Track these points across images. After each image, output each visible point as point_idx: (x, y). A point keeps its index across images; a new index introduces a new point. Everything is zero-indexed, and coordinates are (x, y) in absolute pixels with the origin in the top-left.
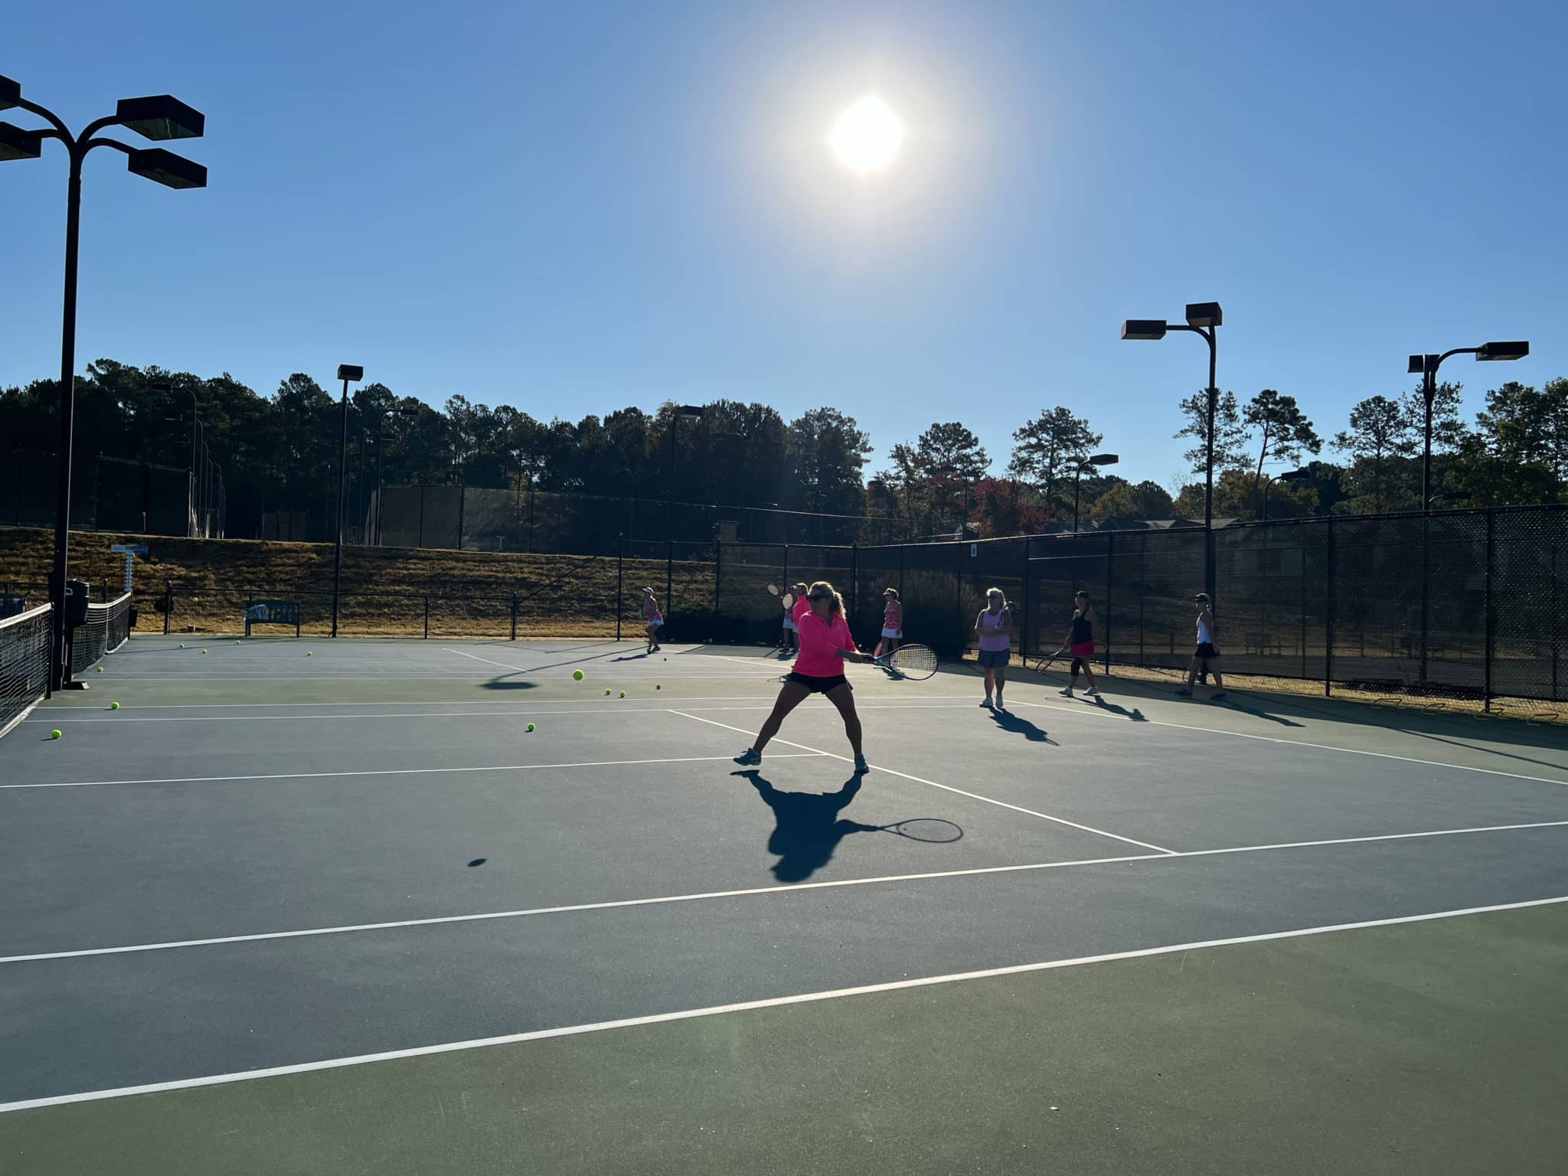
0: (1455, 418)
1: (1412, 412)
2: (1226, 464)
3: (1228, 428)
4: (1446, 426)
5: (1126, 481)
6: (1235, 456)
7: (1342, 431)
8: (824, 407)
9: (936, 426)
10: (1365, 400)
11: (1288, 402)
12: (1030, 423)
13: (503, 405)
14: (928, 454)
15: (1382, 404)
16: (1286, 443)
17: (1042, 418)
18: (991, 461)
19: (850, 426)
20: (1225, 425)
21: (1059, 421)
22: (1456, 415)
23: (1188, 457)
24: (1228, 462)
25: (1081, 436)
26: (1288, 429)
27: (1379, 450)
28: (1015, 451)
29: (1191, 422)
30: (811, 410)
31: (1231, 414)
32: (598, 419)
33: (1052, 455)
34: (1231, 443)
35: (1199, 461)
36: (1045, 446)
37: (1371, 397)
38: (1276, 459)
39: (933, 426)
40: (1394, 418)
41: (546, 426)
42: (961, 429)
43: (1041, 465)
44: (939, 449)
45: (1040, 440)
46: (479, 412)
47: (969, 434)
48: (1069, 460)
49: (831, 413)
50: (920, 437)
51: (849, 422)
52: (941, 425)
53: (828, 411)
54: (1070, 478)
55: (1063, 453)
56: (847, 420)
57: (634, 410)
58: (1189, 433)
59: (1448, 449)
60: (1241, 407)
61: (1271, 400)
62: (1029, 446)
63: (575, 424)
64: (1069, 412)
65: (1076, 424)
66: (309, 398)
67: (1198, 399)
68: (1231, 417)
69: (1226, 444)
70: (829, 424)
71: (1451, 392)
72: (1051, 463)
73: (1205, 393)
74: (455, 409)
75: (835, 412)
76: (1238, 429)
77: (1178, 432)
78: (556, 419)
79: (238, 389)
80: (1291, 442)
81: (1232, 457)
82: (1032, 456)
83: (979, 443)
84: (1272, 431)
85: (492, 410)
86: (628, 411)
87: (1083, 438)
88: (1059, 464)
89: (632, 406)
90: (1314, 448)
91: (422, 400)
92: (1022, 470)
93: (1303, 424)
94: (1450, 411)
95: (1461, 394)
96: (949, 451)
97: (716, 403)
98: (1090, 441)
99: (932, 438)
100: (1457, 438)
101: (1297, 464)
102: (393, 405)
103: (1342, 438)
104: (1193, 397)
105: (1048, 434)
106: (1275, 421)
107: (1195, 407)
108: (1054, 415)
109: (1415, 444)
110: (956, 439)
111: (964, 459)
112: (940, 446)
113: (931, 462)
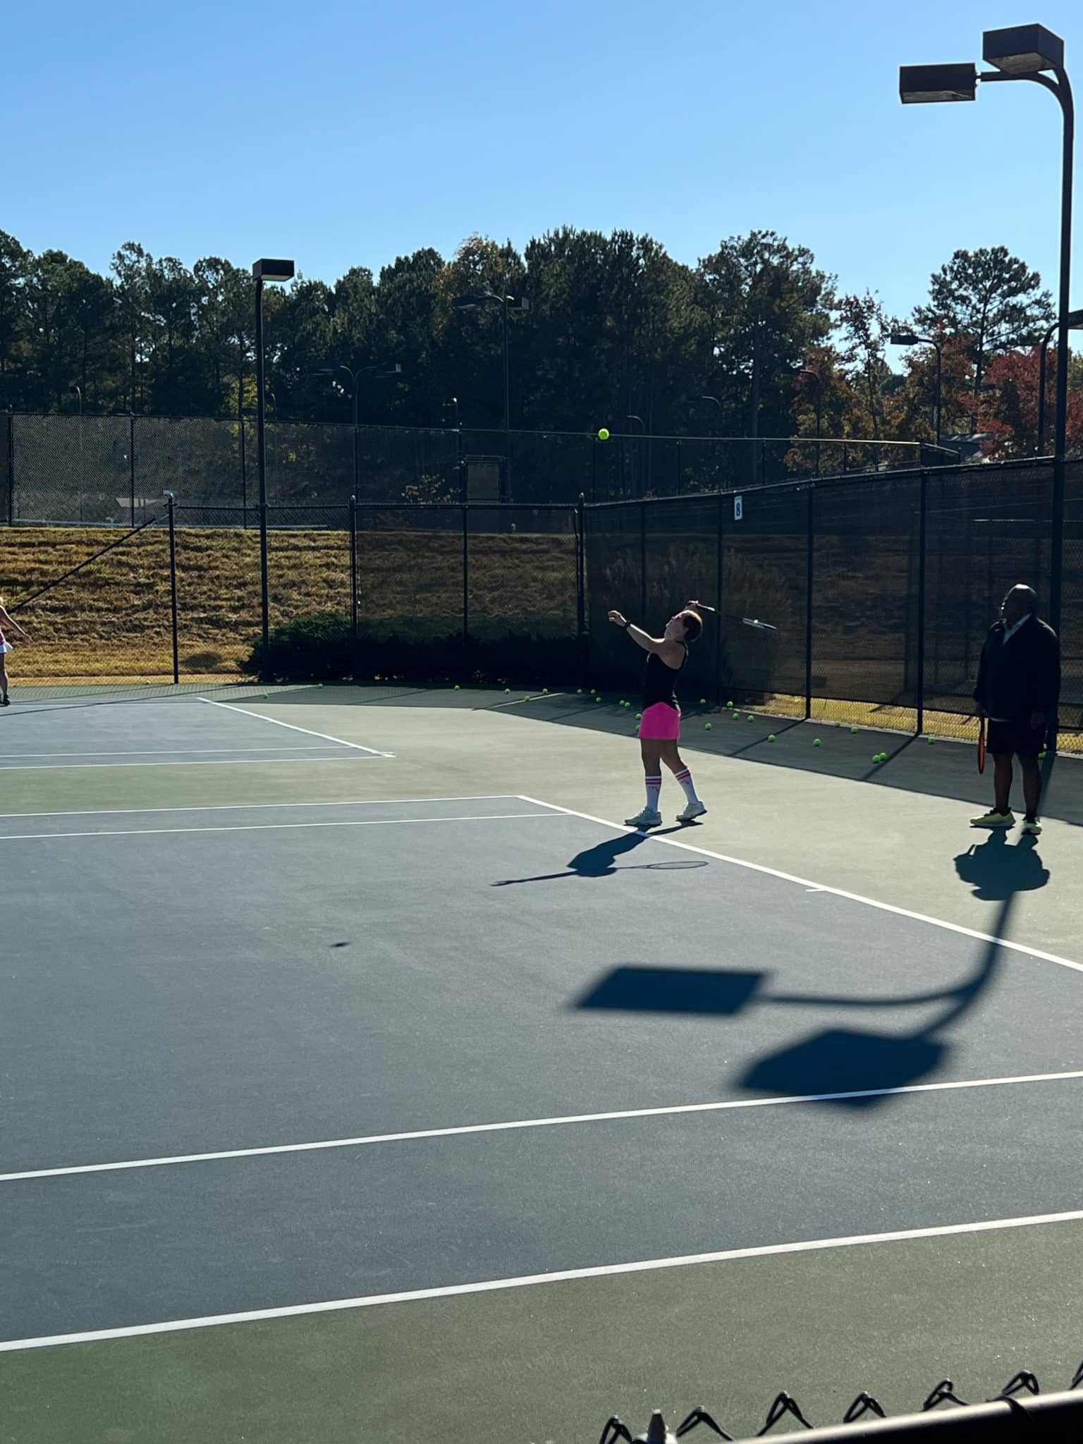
8: (756, 231)
9: (961, 255)
14: (947, 307)
19: (803, 264)
30: (732, 238)
39: (957, 255)
41: (282, 289)
42: (1007, 259)
44: (969, 298)
46: (166, 272)
47: (1023, 267)
49: (768, 240)
50: (933, 276)
51: (802, 256)
52: (971, 254)
53: (764, 237)
56: (796, 252)
63: (331, 285)
70: (765, 262)
74: (130, 268)
75: (774, 240)
91: (72, 256)
96: (985, 300)
97: (552, 235)
99: (955, 278)
110: (999, 277)
111: (1014, 314)
112: (969, 293)
113: (954, 322)
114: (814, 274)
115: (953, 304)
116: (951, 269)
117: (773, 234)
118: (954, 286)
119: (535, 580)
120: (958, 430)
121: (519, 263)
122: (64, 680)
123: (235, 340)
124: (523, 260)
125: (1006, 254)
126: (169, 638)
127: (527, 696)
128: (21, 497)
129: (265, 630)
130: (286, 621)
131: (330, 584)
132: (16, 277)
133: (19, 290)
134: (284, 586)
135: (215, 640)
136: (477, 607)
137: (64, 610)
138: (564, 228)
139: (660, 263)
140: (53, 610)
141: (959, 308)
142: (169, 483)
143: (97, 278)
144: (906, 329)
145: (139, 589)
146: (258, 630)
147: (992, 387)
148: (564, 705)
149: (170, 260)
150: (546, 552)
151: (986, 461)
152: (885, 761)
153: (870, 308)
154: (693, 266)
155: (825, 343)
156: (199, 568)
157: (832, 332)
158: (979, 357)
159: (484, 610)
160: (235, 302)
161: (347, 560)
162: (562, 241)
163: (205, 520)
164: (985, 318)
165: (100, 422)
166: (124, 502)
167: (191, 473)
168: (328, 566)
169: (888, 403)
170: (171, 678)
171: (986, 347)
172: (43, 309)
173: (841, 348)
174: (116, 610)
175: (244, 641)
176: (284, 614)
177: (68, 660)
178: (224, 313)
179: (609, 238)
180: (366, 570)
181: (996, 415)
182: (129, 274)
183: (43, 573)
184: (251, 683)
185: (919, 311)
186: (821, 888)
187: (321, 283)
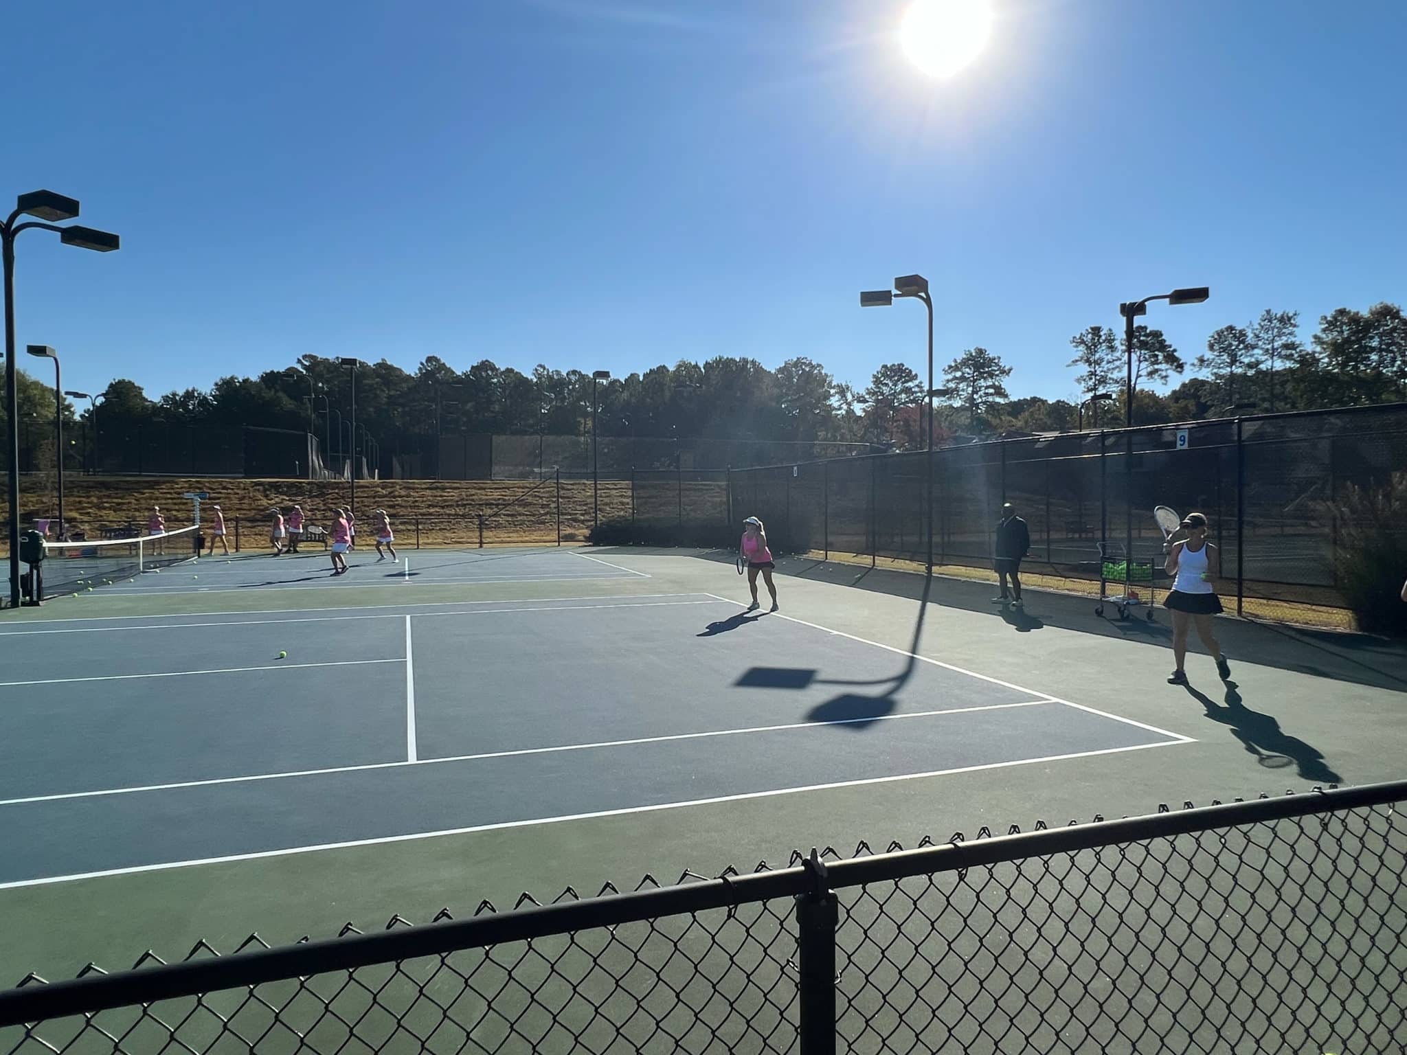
1: (1257, 336)
5: (1046, 401)
7: (1202, 355)
8: (799, 357)
10: (1219, 329)
11: (1157, 334)
12: (955, 361)
14: (880, 388)
15: (1233, 332)
16: (1156, 367)
17: (965, 356)
19: (819, 370)
20: (1107, 355)
21: (978, 358)
22: (1295, 337)
23: (1078, 381)
26: (1157, 356)
27: (1231, 368)
29: (1080, 354)
30: (789, 360)
31: (1111, 346)
33: (974, 384)
34: (1113, 369)
36: (968, 378)
37: (1224, 326)
39: (883, 367)
40: (1243, 342)
43: (965, 393)
45: (963, 373)
48: (987, 387)
49: (805, 361)
50: (873, 374)
51: (819, 367)
52: (889, 366)
53: (802, 359)
54: (988, 401)
55: (982, 383)
56: (816, 365)
58: (1079, 363)
59: (1289, 364)
61: (1142, 333)
62: (955, 378)
64: (986, 351)
65: (992, 360)
67: (1085, 336)
69: (1109, 369)
70: (803, 370)
71: (1289, 319)
72: (973, 391)
73: (1090, 331)
76: (1118, 357)
77: (1070, 362)
80: (1160, 365)
81: (1113, 380)
82: (958, 386)
84: (1144, 357)
87: (997, 370)
88: (979, 391)
90: (1179, 369)
92: (951, 397)
93: (1169, 351)
94: (1290, 334)
95: (1298, 320)
96: (896, 385)
98: (1003, 372)
99: (882, 376)
100: (1296, 355)
103: (1202, 360)
104: (1080, 335)
105: (970, 369)
106: (1146, 349)
107: (1083, 342)
108: (974, 354)
109: (1262, 362)
110: (901, 375)
111: (908, 391)
112: (888, 382)
113: (882, 394)
114: (823, 374)
115: (882, 386)
116: (881, 372)
117: (806, 358)
118: (882, 379)
119: (709, 501)
120: (885, 439)
121: (701, 371)
122: (512, 545)
123: (583, 403)
124: (703, 370)
125: (903, 366)
126: (556, 527)
127: (707, 551)
128: (495, 469)
129: (596, 523)
130: (604, 519)
131: (622, 503)
132: (493, 378)
133: (495, 384)
134: (604, 505)
135: (575, 527)
136: (684, 513)
137: (512, 515)
138: (720, 356)
139: (759, 370)
140: (508, 515)
141: (884, 388)
142: (556, 463)
143: (527, 378)
144: (863, 397)
145: (543, 506)
146: (592, 523)
147: (899, 421)
148: (723, 554)
149: (556, 371)
150: (712, 489)
151: (898, 451)
152: (860, 578)
153: (847, 388)
154: (773, 371)
155: (828, 403)
156: (568, 498)
157: (831, 398)
158: (894, 408)
159: (688, 514)
160: (583, 387)
161: (630, 493)
162: (719, 361)
163: (569, 478)
164: (895, 392)
165: (527, 437)
166: (536, 470)
167: (566, 458)
168: (621, 496)
169: (855, 428)
170: (557, 544)
171: (896, 404)
172: (504, 391)
173: (836, 405)
174: (534, 515)
175: (587, 528)
176: (603, 516)
177: (514, 537)
178: (578, 392)
179: (738, 360)
180: (638, 498)
181: (901, 432)
182: (540, 377)
183: (504, 500)
184: (589, 546)
185: (868, 389)
186: (836, 633)
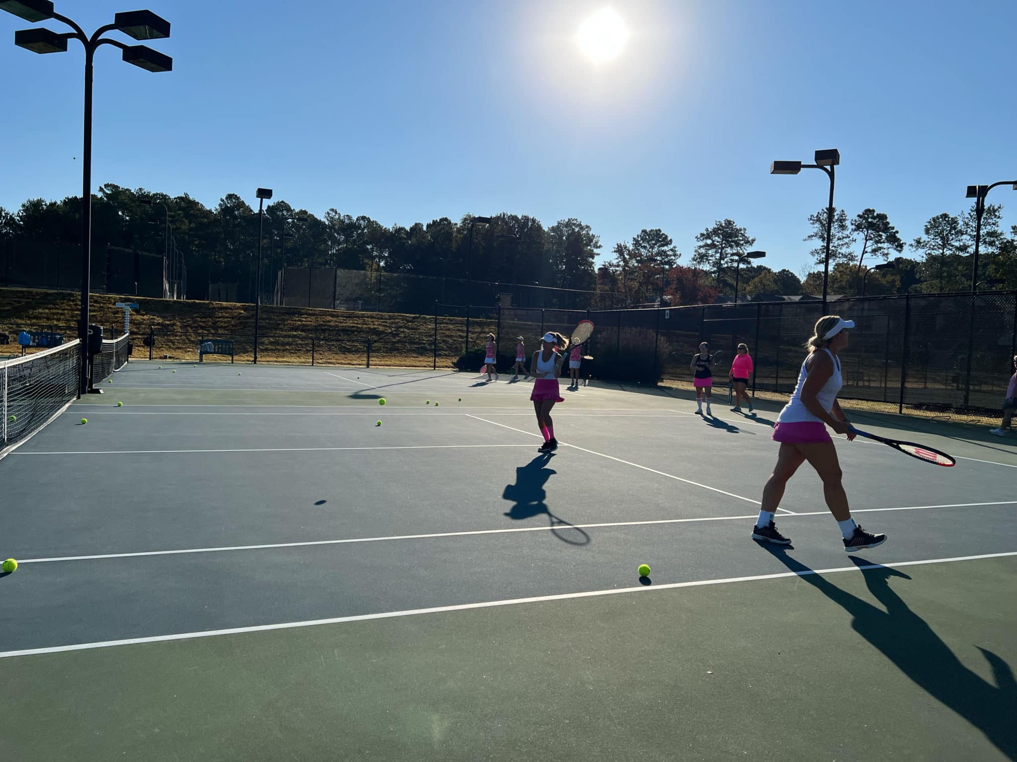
0: (996, 229)
1: (967, 224)
2: (838, 259)
3: (840, 234)
4: (990, 234)
5: (770, 269)
6: (844, 253)
7: (919, 237)
8: (570, 218)
9: (644, 231)
10: (935, 216)
11: (883, 217)
12: (707, 230)
13: (361, 216)
14: (638, 250)
15: (947, 219)
16: (879, 245)
17: (716, 226)
18: (680, 255)
19: (587, 231)
20: (838, 232)
21: (727, 228)
22: (997, 226)
23: (812, 253)
24: (839, 257)
25: (741, 238)
26: (882, 235)
27: (943, 251)
28: (697, 249)
29: (816, 230)
30: (561, 220)
31: (843, 225)
32: (422, 225)
33: (721, 251)
34: (842, 245)
35: (820, 256)
36: (717, 246)
37: (939, 214)
38: (872, 256)
39: (643, 231)
40: (955, 228)
41: (389, 229)
42: (661, 233)
43: (713, 258)
44: (646, 247)
45: (713, 241)
46: (346, 220)
47: (666, 237)
48: (732, 255)
49: (575, 222)
50: (634, 238)
51: (586, 228)
52: (648, 231)
53: (573, 221)
54: (733, 267)
55: (729, 250)
56: (585, 227)
57: (446, 219)
58: (814, 238)
59: (990, 250)
60: (849, 221)
61: (870, 216)
62: (707, 245)
63: (408, 229)
64: (734, 223)
65: (738, 230)
66: (238, 210)
67: (821, 215)
68: (843, 227)
69: (839, 245)
70: (573, 229)
71: (994, 211)
72: (720, 257)
73: (826, 210)
74: (331, 218)
75: (577, 222)
76: (847, 235)
77: (806, 237)
78: (395, 225)
79: (194, 204)
80: (883, 244)
81: (842, 254)
82: (708, 252)
83: (673, 243)
84: (870, 236)
85: (355, 218)
86: (442, 220)
87: (743, 240)
88: (726, 258)
89: (445, 217)
90: (899, 249)
91: (310, 212)
92: (701, 261)
93: (892, 232)
94: (993, 224)
95: (1001, 213)
96: (653, 248)
97: (499, 215)
98: (747, 242)
99: (641, 239)
100: (997, 243)
101: (886, 259)
102: (291, 215)
103: (918, 242)
104: (817, 214)
105: (719, 237)
106: (873, 230)
107: (819, 220)
108: (724, 225)
109: (968, 246)
110: (658, 240)
112: (646, 245)
113: (641, 255)
114: (591, 235)
115: (641, 249)
116: (641, 236)
117: (576, 220)
138: (504, 213)
139: (537, 227)
154: (548, 230)
162: (502, 217)
171: (652, 265)
179: (520, 218)
187: (404, 228)
